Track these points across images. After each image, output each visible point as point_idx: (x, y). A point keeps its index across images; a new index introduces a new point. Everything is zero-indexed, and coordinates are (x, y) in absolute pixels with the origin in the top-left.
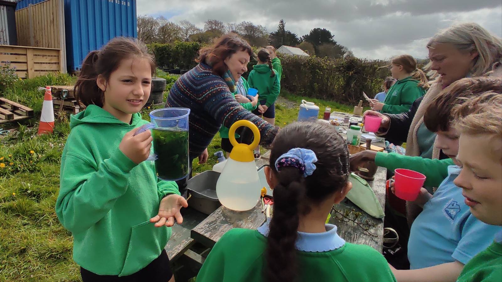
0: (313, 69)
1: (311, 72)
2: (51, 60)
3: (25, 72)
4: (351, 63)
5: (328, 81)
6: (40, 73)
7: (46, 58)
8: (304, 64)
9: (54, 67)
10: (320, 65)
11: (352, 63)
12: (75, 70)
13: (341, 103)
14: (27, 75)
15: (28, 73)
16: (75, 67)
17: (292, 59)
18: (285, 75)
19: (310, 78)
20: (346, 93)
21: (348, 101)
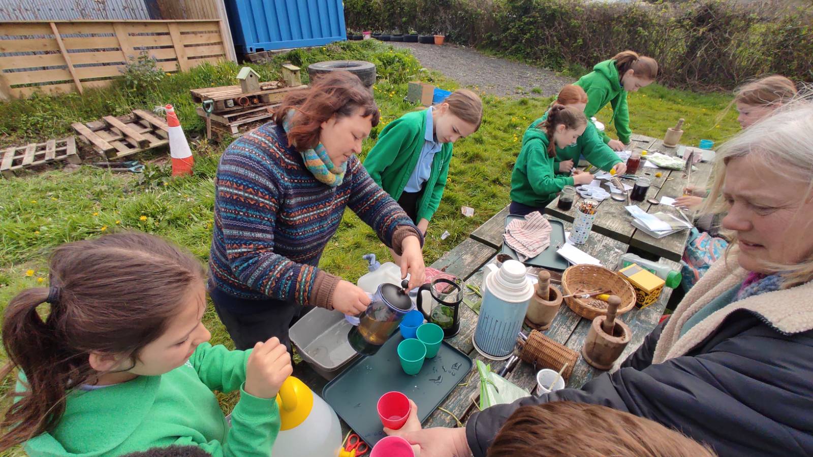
0: (632, 26)
1: (629, 32)
2: (209, 38)
3: (175, 62)
4: (706, 10)
5: (656, 46)
6: (196, 61)
7: (201, 36)
8: (618, 18)
9: (216, 50)
10: (646, 19)
11: (709, 11)
12: (249, 51)
13: (671, 86)
14: (178, 66)
15: (178, 62)
16: (248, 47)
17: (598, 9)
18: (583, 39)
19: (625, 42)
20: (684, 67)
21: (685, 82)
